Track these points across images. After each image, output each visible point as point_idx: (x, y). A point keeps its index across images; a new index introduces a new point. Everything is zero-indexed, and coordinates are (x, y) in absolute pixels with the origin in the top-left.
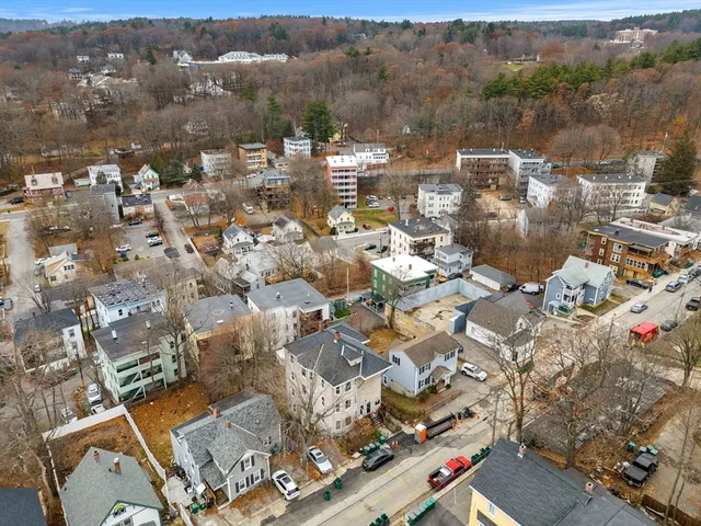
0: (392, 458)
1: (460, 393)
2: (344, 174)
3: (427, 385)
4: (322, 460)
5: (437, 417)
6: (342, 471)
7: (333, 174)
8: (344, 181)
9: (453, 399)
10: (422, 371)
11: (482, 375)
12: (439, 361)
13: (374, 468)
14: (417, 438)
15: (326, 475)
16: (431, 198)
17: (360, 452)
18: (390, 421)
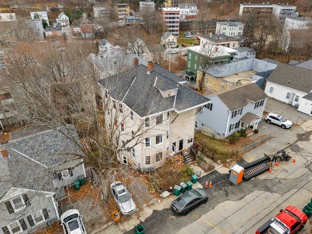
0: (205, 201)
1: (270, 138)
2: (172, 16)
3: (237, 129)
4: (125, 199)
5: (250, 158)
6: (148, 212)
7: (165, 16)
8: (172, 20)
9: (263, 142)
10: (234, 115)
11: (288, 123)
12: (249, 108)
13: (184, 213)
14: (232, 179)
15: (128, 217)
16: (224, 29)
17: (169, 191)
18: (202, 160)
